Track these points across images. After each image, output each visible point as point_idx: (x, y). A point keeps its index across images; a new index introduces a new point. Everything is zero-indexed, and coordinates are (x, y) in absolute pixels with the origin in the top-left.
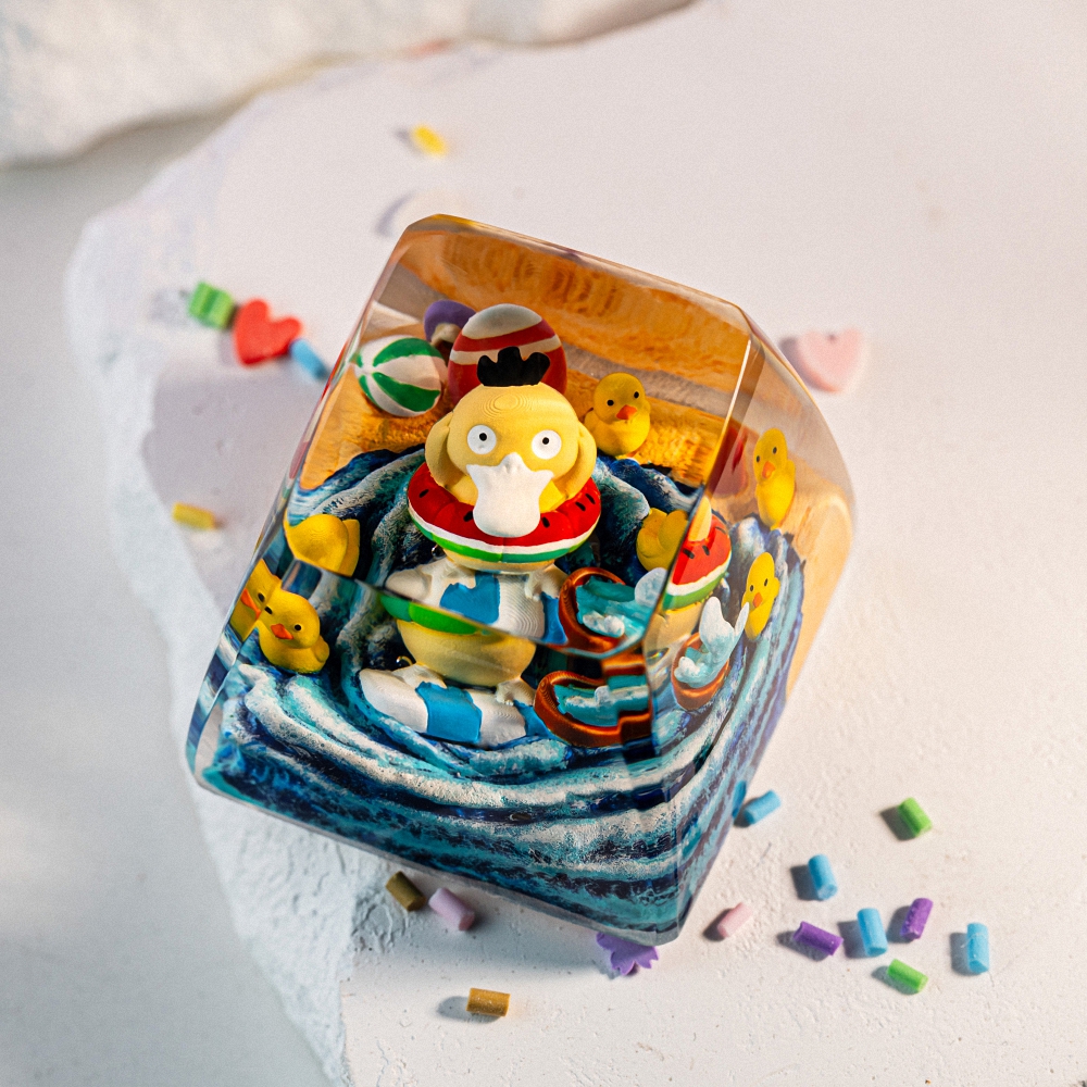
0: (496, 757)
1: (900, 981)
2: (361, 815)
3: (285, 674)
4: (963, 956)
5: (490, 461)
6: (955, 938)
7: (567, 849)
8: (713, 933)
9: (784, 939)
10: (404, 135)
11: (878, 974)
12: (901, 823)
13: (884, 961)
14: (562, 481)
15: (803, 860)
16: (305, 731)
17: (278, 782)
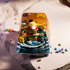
0: (37, 44)
1: (63, 53)
2: (29, 51)
3: (22, 43)
4: (66, 51)
5: (31, 26)
6: (65, 50)
7: (42, 48)
8: (51, 53)
9: (55, 52)
10: (15, 19)
11: (62, 53)
12: (59, 45)
13: (62, 52)
14: (36, 27)
15: (55, 48)
16: (25, 46)
17: (23, 51)
